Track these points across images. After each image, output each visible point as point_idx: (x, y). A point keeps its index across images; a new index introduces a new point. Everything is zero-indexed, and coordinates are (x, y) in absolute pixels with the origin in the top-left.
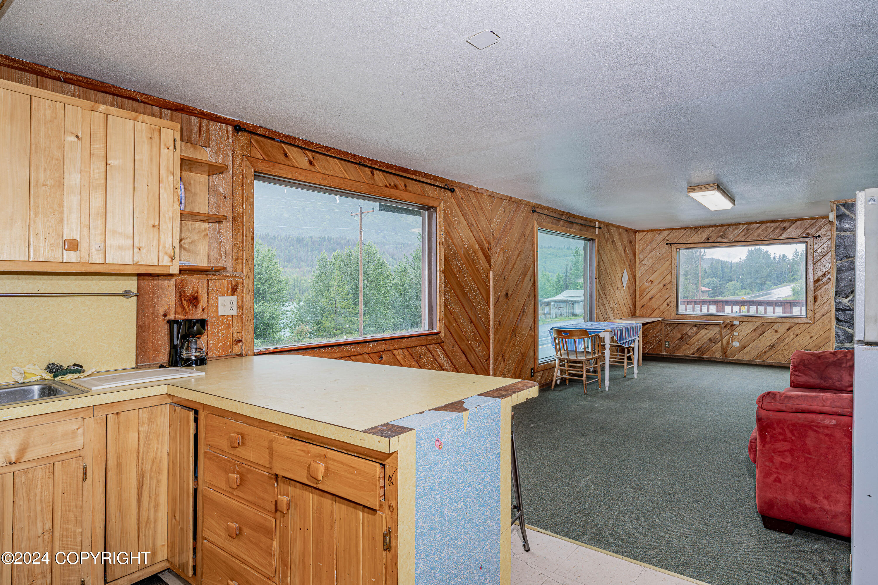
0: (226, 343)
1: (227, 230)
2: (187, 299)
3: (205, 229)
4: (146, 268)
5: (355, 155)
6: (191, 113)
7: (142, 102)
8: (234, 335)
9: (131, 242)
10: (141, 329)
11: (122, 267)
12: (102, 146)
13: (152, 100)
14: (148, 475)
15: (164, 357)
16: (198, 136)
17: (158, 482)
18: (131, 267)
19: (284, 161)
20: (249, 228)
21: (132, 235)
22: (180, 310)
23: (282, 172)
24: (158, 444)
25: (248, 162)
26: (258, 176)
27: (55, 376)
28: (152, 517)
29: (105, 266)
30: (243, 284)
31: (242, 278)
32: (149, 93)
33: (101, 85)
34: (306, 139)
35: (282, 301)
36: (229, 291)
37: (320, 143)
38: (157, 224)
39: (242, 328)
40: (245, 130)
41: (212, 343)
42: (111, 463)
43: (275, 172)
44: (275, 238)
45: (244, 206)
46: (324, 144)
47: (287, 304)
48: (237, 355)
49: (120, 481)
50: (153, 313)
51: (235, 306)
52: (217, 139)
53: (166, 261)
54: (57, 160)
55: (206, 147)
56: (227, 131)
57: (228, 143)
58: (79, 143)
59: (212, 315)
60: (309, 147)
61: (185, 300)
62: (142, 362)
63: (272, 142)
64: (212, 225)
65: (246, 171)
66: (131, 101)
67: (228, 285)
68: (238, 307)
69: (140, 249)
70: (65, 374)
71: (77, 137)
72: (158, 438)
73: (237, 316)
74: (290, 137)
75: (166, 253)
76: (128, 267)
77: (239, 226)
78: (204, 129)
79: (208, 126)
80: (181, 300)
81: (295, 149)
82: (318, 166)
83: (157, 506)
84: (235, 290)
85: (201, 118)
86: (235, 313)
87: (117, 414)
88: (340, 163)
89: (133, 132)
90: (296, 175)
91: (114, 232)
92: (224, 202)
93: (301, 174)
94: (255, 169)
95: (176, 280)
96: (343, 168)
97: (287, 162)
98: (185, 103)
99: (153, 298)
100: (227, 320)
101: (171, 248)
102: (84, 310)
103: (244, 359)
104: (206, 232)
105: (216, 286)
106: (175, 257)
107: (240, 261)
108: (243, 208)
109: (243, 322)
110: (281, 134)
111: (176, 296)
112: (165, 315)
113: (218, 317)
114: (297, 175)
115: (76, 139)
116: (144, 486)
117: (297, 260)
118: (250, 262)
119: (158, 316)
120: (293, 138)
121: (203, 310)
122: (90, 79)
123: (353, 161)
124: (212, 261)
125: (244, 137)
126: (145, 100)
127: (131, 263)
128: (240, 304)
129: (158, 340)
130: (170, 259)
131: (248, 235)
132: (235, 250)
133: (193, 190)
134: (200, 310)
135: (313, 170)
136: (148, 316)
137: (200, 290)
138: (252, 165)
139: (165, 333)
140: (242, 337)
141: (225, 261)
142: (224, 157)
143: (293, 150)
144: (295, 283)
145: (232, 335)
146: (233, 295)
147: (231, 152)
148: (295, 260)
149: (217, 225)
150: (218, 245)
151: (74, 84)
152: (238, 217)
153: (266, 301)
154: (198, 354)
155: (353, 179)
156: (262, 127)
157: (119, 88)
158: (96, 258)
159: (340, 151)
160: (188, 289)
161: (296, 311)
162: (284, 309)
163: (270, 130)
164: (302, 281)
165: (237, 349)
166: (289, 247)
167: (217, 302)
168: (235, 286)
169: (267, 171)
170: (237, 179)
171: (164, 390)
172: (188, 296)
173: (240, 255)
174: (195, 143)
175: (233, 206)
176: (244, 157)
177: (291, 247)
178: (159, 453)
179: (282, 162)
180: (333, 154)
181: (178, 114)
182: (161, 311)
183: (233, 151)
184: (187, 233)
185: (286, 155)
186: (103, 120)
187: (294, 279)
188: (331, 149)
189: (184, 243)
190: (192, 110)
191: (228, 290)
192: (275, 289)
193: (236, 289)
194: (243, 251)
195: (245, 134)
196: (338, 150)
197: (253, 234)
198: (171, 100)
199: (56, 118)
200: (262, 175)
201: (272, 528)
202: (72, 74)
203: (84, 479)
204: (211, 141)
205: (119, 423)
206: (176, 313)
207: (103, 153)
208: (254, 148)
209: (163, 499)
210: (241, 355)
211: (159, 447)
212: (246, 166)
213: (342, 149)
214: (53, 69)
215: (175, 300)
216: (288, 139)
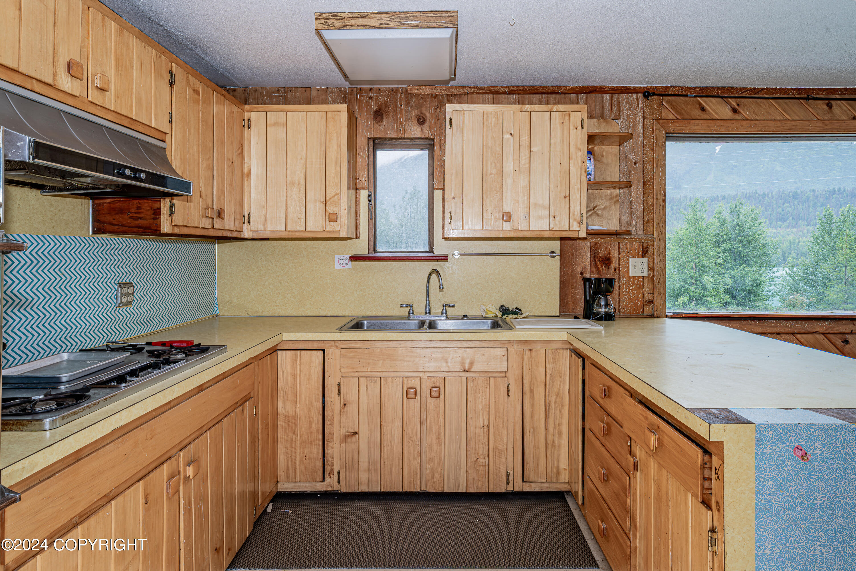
0: (637, 303)
1: (637, 194)
2: (601, 259)
3: (617, 195)
4: (559, 232)
5: (799, 89)
6: (603, 91)
7: (562, 93)
8: (645, 296)
9: (548, 212)
10: (563, 284)
11: (542, 233)
12: (527, 137)
13: (570, 90)
14: (553, 405)
15: (580, 309)
16: (610, 111)
17: (561, 414)
18: (548, 232)
19: (700, 116)
20: (660, 191)
21: (548, 206)
22: (594, 269)
23: (697, 127)
24: (561, 382)
25: (658, 125)
26: (670, 136)
27: (502, 315)
28: (556, 442)
29: (530, 232)
30: (654, 246)
31: (653, 240)
32: (567, 85)
33: (532, 89)
34: (726, 86)
35: (770, 267)
36: (640, 253)
37: (746, 86)
38: (567, 195)
39: (654, 290)
40: (654, 94)
41: (624, 302)
42: (526, 388)
43: (690, 129)
44: (764, 195)
45: (655, 169)
46: (752, 86)
47: (775, 269)
48: (648, 315)
49: (532, 404)
50: (572, 271)
51: (646, 267)
52: (627, 109)
53: (575, 226)
54: (498, 154)
55: (618, 119)
56: (637, 100)
57: (639, 111)
58: (512, 138)
59: (623, 276)
60: (732, 94)
61: (599, 260)
62: (564, 312)
63: (687, 99)
64: (623, 191)
65: (656, 135)
66: (554, 95)
67: (639, 248)
68: (650, 269)
69: (554, 217)
70: (508, 314)
71: (511, 134)
72: (560, 377)
73: (648, 278)
74: (707, 88)
75: (575, 220)
76: (546, 233)
77: (649, 189)
78: (616, 103)
79: (619, 99)
80: (595, 261)
81: (714, 100)
82: (744, 113)
83: (560, 434)
84: (645, 252)
85: (612, 93)
86: (645, 274)
87: (530, 350)
88: (777, 103)
89: (549, 121)
90: (714, 128)
91: (536, 204)
92: (634, 168)
93: (721, 126)
94: (666, 131)
95: (590, 243)
96: (782, 108)
97: (704, 116)
98: (597, 84)
99: (572, 259)
100: (638, 280)
101: (579, 215)
102: (523, 266)
103: (655, 320)
104: (617, 198)
105: (627, 248)
106: (582, 223)
107: (651, 224)
108: (653, 171)
109: (654, 284)
110: (697, 88)
111: (591, 257)
112: (582, 273)
113: (630, 278)
114: (717, 128)
115: (510, 136)
116: (550, 414)
117: (793, 219)
118: (661, 225)
119: (576, 274)
120: (711, 88)
121: (615, 270)
122: (525, 86)
123: (797, 96)
124: (623, 225)
125: (654, 101)
126: (564, 91)
127: (548, 229)
128: (651, 266)
129: (577, 295)
130: (579, 225)
131: (659, 198)
132: (646, 214)
133: (605, 161)
134: (612, 271)
135: (739, 118)
136: (568, 274)
137: (612, 252)
138: (663, 127)
139: (582, 289)
140: (653, 299)
141: (636, 225)
142: (634, 125)
143: (712, 102)
144: (790, 246)
145: (642, 296)
146: (642, 257)
147: (641, 119)
148: (791, 218)
149: (627, 190)
150: (629, 209)
151: (515, 94)
152: (648, 180)
153: (749, 265)
154: (607, 310)
155: (797, 118)
156: (673, 87)
157: (545, 87)
158: (524, 226)
159: (776, 88)
160: (601, 250)
161: (788, 278)
162: (772, 274)
163: (683, 88)
164: (800, 244)
165: (648, 310)
166: (783, 204)
167: (628, 263)
168: (646, 248)
169: (680, 130)
170: (648, 144)
171: (564, 336)
172: (601, 257)
173: (651, 218)
174: (607, 118)
175: (643, 171)
176: (654, 121)
177: (786, 204)
178: (561, 389)
179: (698, 118)
180: (767, 94)
181: (592, 95)
182: (579, 270)
183: (643, 117)
184: (600, 201)
185: (703, 109)
186: (527, 118)
187: (790, 241)
188: (763, 89)
189: (597, 210)
190: (604, 89)
191: (638, 252)
192: (760, 252)
193: (647, 251)
194: (654, 214)
195: (656, 97)
196: (772, 88)
197: (665, 196)
198: (585, 85)
199: (498, 124)
200: (675, 135)
201: (626, 485)
202: (513, 87)
203: (508, 396)
204: (621, 113)
205: (531, 357)
206: (591, 272)
207: (527, 143)
208: (666, 110)
209: (565, 429)
210: (652, 316)
211: (562, 384)
212: (656, 129)
213: (778, 87)
214: (502, 87)
215: (590, 261)
216: (704, 91)
